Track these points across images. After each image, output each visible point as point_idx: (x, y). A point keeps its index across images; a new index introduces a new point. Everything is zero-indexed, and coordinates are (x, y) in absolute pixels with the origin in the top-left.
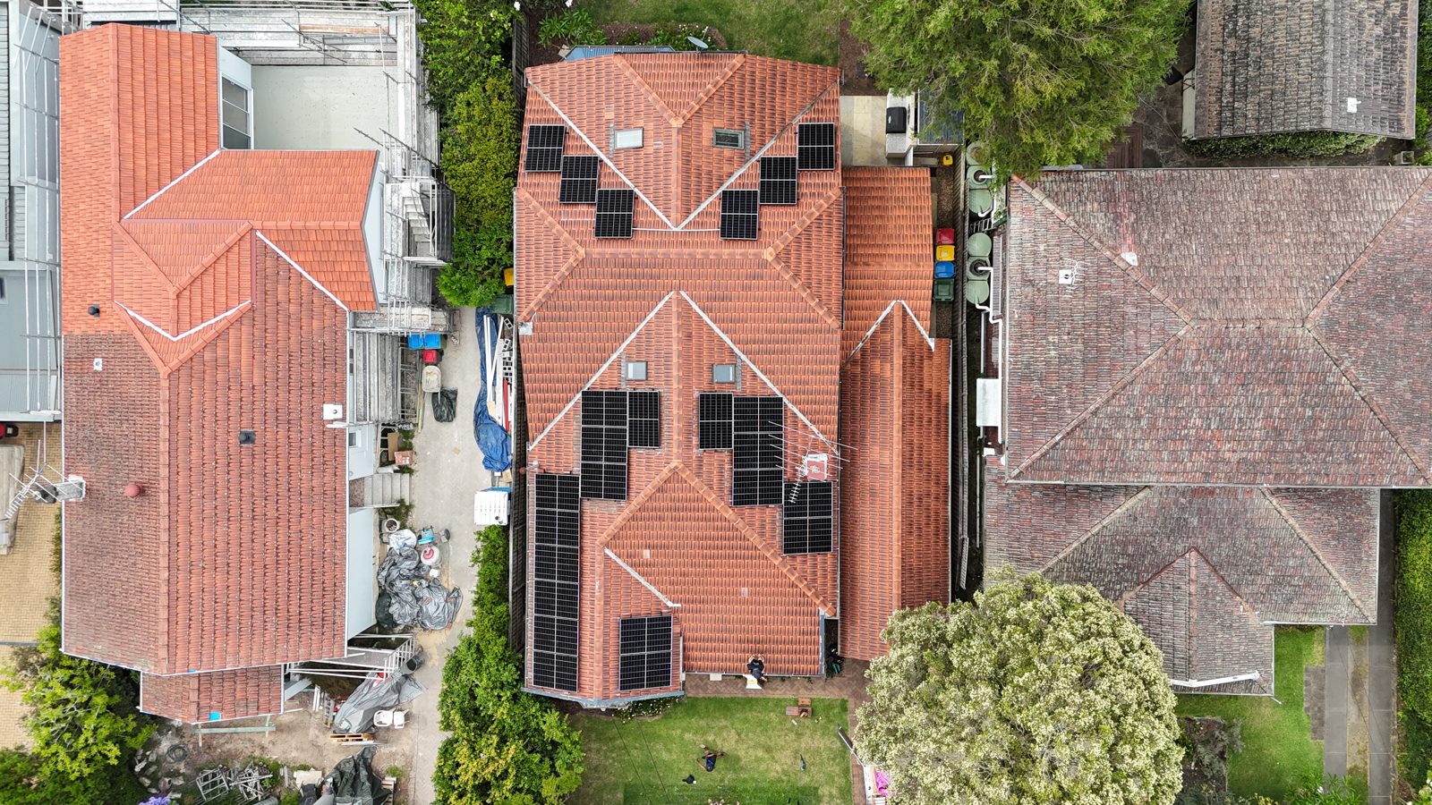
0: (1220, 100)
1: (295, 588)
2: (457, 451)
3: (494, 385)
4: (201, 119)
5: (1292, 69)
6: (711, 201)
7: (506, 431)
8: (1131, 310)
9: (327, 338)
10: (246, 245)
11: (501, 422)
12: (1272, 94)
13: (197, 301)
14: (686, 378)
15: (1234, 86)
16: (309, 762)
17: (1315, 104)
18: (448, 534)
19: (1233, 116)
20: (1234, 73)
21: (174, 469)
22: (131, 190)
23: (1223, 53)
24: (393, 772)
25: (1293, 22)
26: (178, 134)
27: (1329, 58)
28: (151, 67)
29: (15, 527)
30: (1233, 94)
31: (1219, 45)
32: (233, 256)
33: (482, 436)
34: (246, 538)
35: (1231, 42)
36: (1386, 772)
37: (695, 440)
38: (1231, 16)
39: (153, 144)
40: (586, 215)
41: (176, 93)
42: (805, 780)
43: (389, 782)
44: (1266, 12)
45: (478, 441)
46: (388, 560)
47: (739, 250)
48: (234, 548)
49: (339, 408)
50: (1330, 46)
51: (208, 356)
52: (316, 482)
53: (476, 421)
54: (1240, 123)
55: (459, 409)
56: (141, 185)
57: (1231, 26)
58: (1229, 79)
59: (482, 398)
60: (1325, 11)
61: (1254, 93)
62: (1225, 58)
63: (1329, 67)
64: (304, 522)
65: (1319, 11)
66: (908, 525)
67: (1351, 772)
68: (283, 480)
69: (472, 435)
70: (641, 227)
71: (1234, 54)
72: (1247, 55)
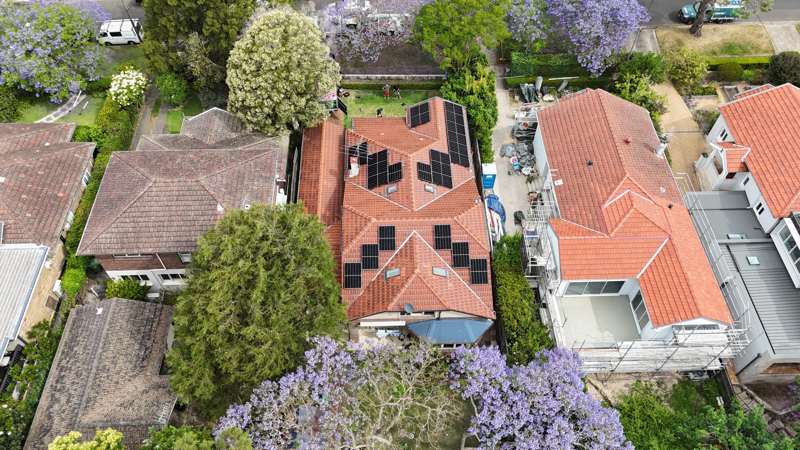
0: (160, 320)
1: (560, 125)
2: (511, 203)
3: (498, 226)
4: (649, 288)
5: (124, 326)
6: (400, 246)
7: (490, 209)
8: (223, 190)
9: (567, 206)
10: (609, 229)
11: (493, 212)
12: (136, 317)
13: (624, 204)
14: (409, 190)
15: (152, 325)
16: (549, 103)
17: (118, 309)
18: (509, 174)
19: (155, 312)
20: (151, 331)
21: (614, 146)
22: (669, 250)
23: (154, 341)
24: (516, 102)
25: (119, 346)
26: (657, 278)
27: (107, 327)
28: (679, 303)
29: (695, 172)
30: (153, 322)
31: (154, 345)
32: (614, 224)
33: (500, 208)
34: (582, 134)
35: (149, 345)
36: (144, 116)
37: (403, 165)
38: (146, 357)
39: (667, 271)
40: (456, 238)
41: (664, 295)
42: (360, 106)
43: (517, 98)
44: (130, 355)
45: (502, 206)
46: (533, 162)
47: (386, 222)
48: (585, 130)
49: (556, 184)
50: (105, 332)
51: (613, 185)
52: (560, 158)
53: (504, 212)
54: (153, 308)
55: (513, 218)
56: (666, 253)
57: (147, 352)
58: (153, 329)
59: (504, 221)
60: (103, 348)
61: (144, 320)
62: (153, 338)
63: (107, 323)
64: (561, 145)
65: (105, 349)
66: (318, 162)
67: (157, 116)
68: (573, 155)
69: (505, 208)
70: (430, 230)
71: (149, 339)
72: (143, 337)
